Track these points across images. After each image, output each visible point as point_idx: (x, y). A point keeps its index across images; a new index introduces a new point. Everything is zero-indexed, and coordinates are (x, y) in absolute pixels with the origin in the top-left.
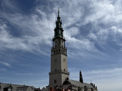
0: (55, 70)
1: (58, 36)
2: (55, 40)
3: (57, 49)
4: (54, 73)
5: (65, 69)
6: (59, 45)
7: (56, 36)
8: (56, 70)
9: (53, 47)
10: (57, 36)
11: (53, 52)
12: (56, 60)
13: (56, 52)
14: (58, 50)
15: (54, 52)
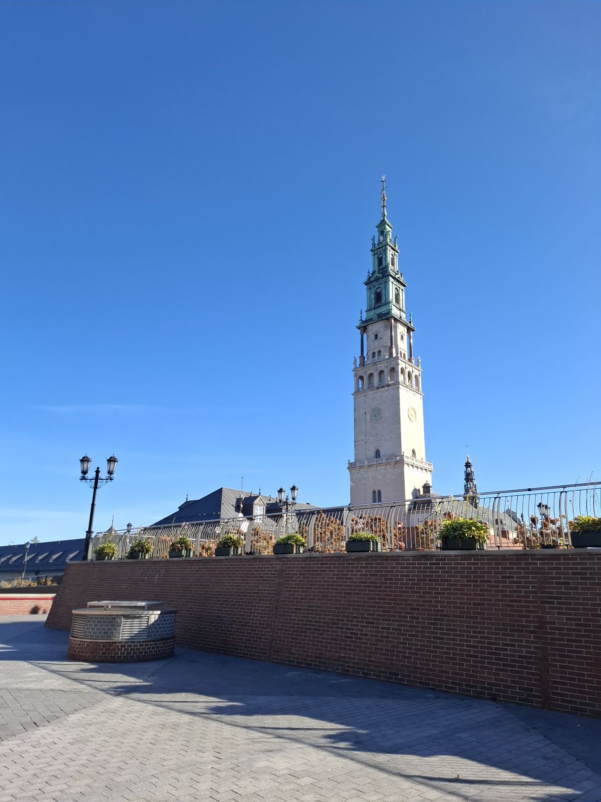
0: (372, 454)
1: (383, 310)
2: (373, 329)
3: (381, 367)
4: (369, 466)
5: (414, 452)
6: (391, 347)
7: (375, 308)
8: (378, 454)
9: (362, 357)
10: (379, 311)
11: (362, 378)
12: (377, 413)
13: (376, 379)
14: (386, 371)
15: (366, 378)
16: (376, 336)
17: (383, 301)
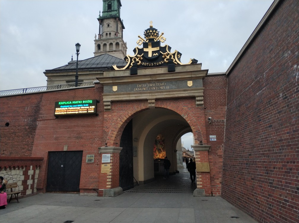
3: (111, 41)
7: (107, 12)
10: (110, 14)
11: (99, 46)
16: (108, 25)
17: (112, 9)
